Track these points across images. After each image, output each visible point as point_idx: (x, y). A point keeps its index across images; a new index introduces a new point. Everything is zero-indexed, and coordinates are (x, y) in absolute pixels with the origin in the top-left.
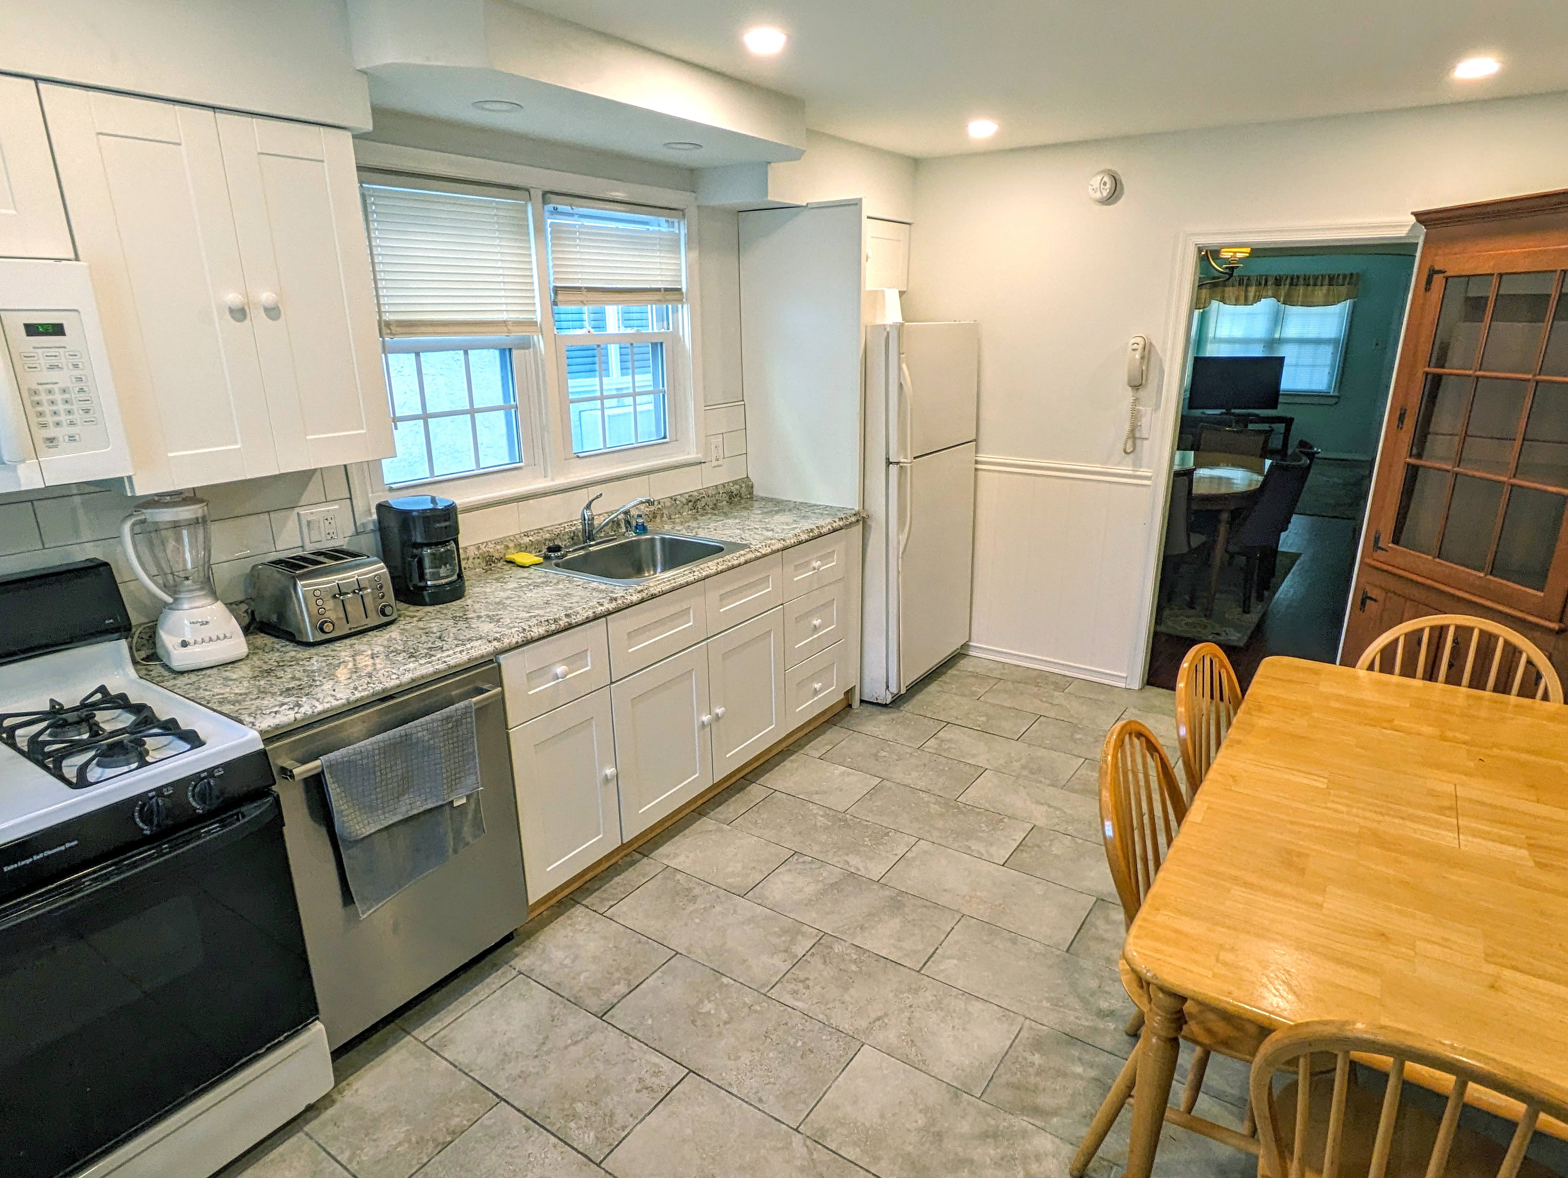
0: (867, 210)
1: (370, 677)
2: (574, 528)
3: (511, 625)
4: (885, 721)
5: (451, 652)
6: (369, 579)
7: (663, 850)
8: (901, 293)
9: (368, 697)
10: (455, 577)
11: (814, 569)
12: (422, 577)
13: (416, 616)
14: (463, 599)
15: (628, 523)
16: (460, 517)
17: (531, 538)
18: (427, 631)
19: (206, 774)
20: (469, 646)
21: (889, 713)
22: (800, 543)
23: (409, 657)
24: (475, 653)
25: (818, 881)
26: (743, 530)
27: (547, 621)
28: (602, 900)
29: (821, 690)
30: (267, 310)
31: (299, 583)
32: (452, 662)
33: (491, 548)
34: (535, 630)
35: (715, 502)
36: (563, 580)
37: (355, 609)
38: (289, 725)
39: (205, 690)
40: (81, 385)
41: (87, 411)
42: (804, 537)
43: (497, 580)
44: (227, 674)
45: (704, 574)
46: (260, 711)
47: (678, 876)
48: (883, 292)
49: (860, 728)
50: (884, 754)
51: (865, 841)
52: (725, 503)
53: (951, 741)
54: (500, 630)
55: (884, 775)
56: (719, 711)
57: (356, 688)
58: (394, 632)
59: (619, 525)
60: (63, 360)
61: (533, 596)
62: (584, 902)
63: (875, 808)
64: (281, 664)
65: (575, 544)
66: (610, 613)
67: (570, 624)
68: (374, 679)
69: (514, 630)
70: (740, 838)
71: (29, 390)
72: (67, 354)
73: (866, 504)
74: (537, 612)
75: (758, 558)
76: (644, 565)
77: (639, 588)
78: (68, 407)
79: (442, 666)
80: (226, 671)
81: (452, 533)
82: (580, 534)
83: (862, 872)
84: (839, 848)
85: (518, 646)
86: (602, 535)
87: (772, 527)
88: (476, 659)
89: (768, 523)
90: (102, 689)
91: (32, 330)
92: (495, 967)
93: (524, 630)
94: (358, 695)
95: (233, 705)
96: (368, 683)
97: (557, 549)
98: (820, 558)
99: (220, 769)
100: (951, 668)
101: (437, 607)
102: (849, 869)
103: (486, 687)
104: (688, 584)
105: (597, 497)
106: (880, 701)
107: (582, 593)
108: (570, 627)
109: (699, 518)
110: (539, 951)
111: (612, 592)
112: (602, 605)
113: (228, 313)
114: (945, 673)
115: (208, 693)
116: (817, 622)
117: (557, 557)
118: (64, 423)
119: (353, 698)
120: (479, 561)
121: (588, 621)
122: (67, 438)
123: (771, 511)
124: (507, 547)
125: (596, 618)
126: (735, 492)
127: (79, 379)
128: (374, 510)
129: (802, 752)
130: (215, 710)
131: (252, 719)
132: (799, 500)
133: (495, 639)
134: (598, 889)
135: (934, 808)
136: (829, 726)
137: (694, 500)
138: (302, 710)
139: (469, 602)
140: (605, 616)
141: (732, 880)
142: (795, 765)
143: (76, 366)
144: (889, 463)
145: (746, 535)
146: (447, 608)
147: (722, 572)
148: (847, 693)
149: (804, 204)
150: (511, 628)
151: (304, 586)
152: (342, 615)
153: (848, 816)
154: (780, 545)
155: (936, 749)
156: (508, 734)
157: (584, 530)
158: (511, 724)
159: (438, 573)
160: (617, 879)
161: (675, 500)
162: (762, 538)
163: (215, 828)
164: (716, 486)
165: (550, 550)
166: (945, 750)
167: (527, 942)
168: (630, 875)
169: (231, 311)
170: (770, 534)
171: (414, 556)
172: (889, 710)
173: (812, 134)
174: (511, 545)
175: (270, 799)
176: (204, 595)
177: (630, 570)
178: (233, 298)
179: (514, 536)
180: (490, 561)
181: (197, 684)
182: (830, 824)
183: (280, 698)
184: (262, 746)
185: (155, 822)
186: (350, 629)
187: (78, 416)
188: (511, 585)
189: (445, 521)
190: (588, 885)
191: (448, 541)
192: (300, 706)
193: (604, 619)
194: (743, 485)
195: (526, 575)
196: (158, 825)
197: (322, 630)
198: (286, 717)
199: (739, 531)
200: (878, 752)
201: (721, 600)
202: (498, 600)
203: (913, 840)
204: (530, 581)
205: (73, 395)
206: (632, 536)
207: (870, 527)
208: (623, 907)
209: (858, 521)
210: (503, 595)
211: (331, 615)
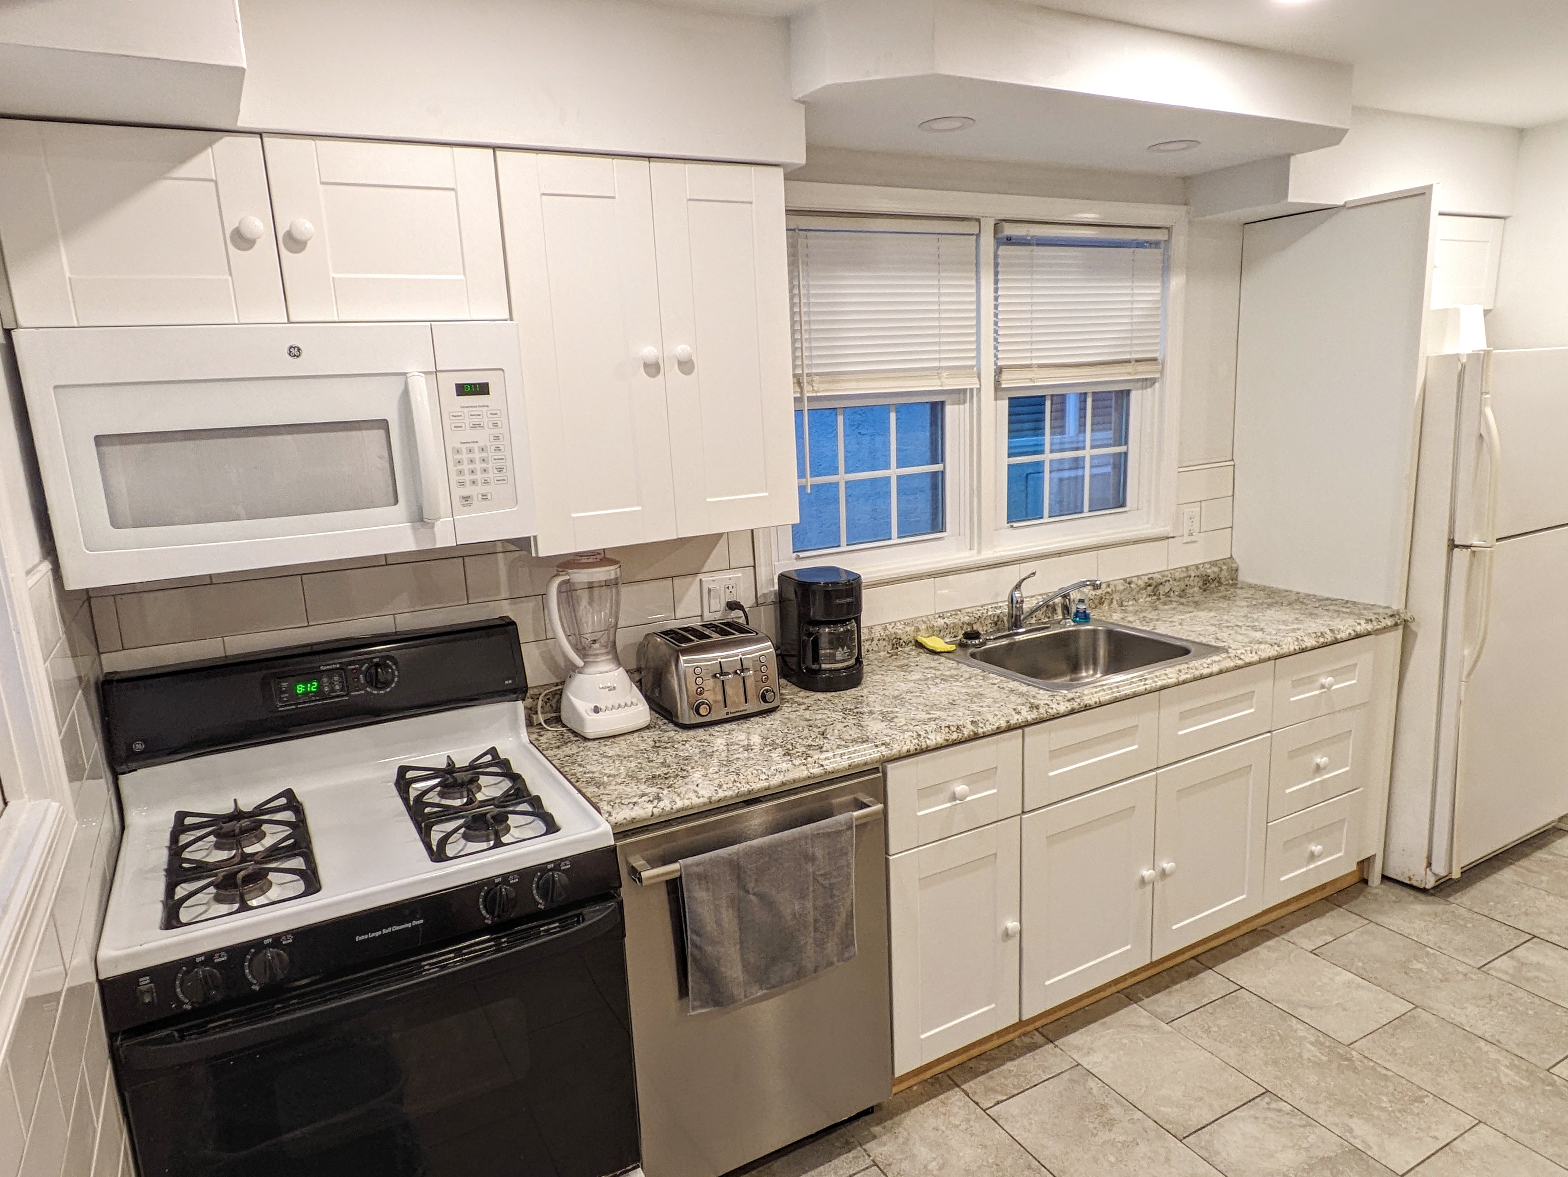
0: (1438, 203)
1: (738, 774)
2: (998, 612)
3: (905, 728)
4: (1422, 914)
5: (830, 754)
6: (754, 660)
7: (1074, 1039)
8: (1486, 312)
9: (731, 797)
10: (853, 661)
11: (1323, 687)
12: (816, 659)
13: (804, 704)
14: (859, 688)
15: (1066, 609)
16: (865, 593)
17: (946, 620)
18: (811, 723)
19: (552, 865)
20: (852, 749)
21: (1428, 903)
22: (1303, 650)
23: (784, 755)
24: (858, 759)
25: (1300, 1148)
26: (1219, 626)
27: (949, 727)
28: (988, 1090)
29: (1320, 856)
30: (681, 364)
31: (682, 658)
32: (829, 767)
33: (900, 630)
34: (932, 736)
35: (1183, 587)
36: (976, 675)
37: (734, 691)
38: (645, 820)
39: (580, 765)
40: (497, 443)
41: (500, 470)
42: (1310, 642)
43: (901, 667)
44: (606, 749)
45: (1160, 683)
46: (619, 802)
47: (1092, 1083)
48: (1457, 311)
49: (1381, 919)
50: (1419, 966)
51: (1381, 1100)
52: (1196, 589)
53: (1538, 966)
54: (890, 732)
55: (1417, 1000)
56: (1168, 865)
57: (720, 786)
58: (773, 721)
59: (1054, 610)
60: (485, 420)
61: (938, 693)
62: (963, 1087)
63: (1400, 1051)
64: (657, 745)
65: (999, 630)
66: (1028, 724)
67: (976, 734)
68: (742, 777)
69: (907, 735)
70: (1182, 1048)
71: (453, 448)
72: (489, 412)
73: (1411, 601)
74: (938, 713)
75: (1238, 668)
76: (1083, 662)
77: (1070, 696)
78: (484, 465)
79: (817, 771)
80: (606, 745)
81: (854, 610)
82: (1005, 619)
83: (1374, 1152)
84: (1339, 1103)
85: (909, 755)
86: (1033, 621)
87: (1262, 625)
88: (858, 766)
89: (1257, 620)
90: (493, 751)
91: (462, 390)
92: (848, 1147)
93: (919, 735)
94: (721, 794)
95: (598, 788)
96: (735, 781)
97: (974, 635)
98: (1331, 673)
99: (568, 862)
100: (1539, 848)
101: (829, 695)
102: (1352, 1140)
103: (866, 800)
104: (1135, 695)
105: (1029, 577)
106: (1415, 883)
107: (997, 695)
108: (975, 737)
109: (1160, 607)
110: (901, 1140)
111: (1034, 697)
112: (1019, 713)
113: (642, 367)
114: (1526, 855)
115: (581, 769)
116: (1322, 760)
117: (974, 646)
118: (479, 482)
119: (715, 798)
120: (885, 643)
121: (998, 732)
122: (480, 497)
123: (1262, 604)
124: (918, 630)
125: (1010, 729)
126: (1212, 576)
127: (497, 438)
128: (776, 581)
129: (1284, 936)
130: (580, 791)
131: (609, 808)
132: (1303, 590)
133: (883, 744)
134: (983, 1073)
135: (1508, 1076)
136: (1330, 905)
137: (1155, 584)
138: (662, 804)
139: (865, 691)
140: (1021, 727)
141: (1168, 1110)
142: (1275, 955)
143: (495, 425)
144: (1452, 545)
145: (1224, 635)
146: (840, 697)
147: (1184, 682)
148: (1361, 863)
149: (1341, 203)
150: (904, 732)
151: (685, 662)
152: (720, 697)
153: (1354, 1053)
154: (1273, 652)
155: (1513, 976)
156: (887, 862)
157: (1011, 615)
158: (892, 850)
159: (834, 655)
160: (1009, 1065)
161: (1130, 583)
162: (1247, 640)
163: (555, 928)
164: (1187, 568)
165: (967, 636)
166: (1528, 980)
167: (888, 1123)
168: (1027, 1063)
169: (646, 366)
170: (1258, 635)
171: (810, 634)
172: (1431, 898)
173: (1359, 111)
174: (923, 627)
175: (612, 904)
176: (609, 659)
177: (1064, 666)
178: (650, 351)
179: (927, 616)
180: (896, 643)
181: (575, 757)
182: (1325, 1058)
183: (643, 787)
184: (612, 842)
185: (496, 913)
186: (727, 714)
187: (491, 475)
188: (916, 676)
189: (848, 597)
190: (972, 1064)
191: (849, 620)
192: (659, 799)
193: (1020, 731)
194: (1224, 567)
195: (933, 664)
196: (499, 916)
197: (697, 711)
198: (643, 811)
199: (1214, 628)
200: (1409, 961)
201: (1181, 719)
202: (896, 693)
203: (1466, 1121)
204: (938, 673)
205: (490, 454)
206: (1070, 626)
207: (1416, 635)
208: (1013, 1107)
209: (1396, 624)
210: (904, 687)
211: (709, 696)
